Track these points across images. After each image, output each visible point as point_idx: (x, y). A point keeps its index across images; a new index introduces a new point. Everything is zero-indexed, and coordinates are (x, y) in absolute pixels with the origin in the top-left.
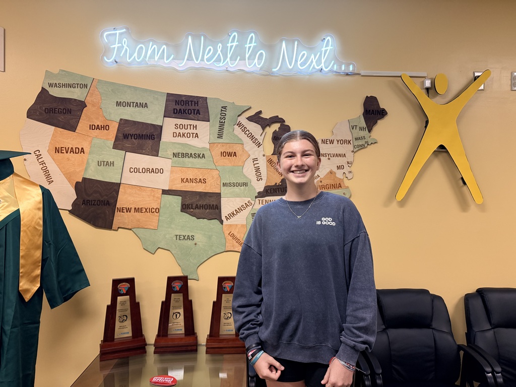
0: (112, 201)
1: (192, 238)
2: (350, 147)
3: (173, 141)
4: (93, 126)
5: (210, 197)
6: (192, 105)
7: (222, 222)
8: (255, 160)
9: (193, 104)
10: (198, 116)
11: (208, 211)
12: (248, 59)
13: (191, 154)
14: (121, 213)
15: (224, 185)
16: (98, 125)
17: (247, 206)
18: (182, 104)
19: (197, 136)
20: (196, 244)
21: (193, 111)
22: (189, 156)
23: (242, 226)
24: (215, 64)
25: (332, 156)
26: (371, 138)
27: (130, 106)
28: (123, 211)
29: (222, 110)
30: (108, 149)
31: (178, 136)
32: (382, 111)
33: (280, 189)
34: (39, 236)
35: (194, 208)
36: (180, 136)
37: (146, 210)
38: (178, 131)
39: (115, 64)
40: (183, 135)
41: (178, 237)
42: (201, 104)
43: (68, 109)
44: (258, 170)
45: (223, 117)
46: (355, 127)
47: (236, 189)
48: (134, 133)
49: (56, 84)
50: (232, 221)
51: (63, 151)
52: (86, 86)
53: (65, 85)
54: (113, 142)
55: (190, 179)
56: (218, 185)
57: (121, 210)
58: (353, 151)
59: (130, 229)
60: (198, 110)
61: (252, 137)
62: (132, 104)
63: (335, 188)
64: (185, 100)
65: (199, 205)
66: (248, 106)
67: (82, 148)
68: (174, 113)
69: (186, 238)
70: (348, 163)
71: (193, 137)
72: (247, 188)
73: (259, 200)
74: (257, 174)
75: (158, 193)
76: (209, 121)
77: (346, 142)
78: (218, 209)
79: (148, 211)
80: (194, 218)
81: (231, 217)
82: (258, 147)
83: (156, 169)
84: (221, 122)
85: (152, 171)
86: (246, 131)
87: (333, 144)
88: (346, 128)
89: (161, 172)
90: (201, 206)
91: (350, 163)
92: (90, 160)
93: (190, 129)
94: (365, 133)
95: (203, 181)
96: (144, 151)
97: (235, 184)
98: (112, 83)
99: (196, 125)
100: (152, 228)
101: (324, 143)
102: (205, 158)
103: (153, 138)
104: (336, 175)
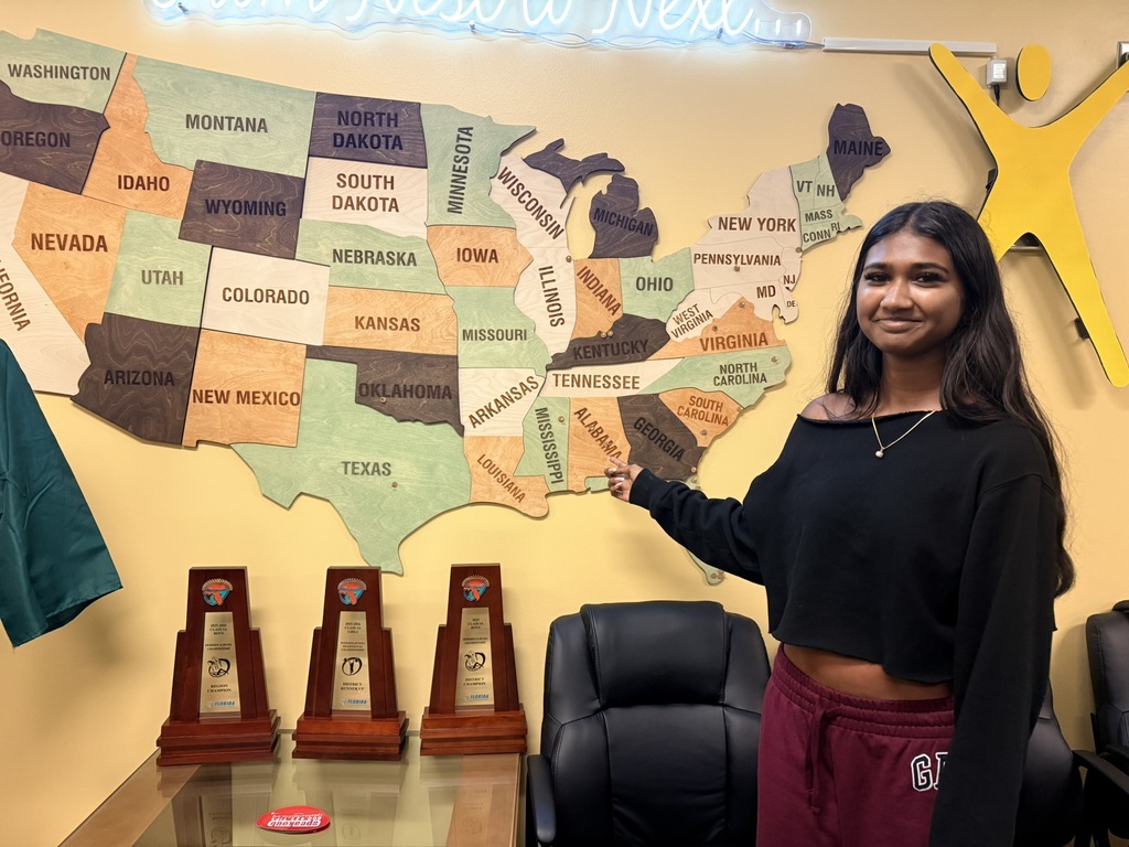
0: (179, 374)
1: (386, 469)
2: (793, 238)
3: (331, 220)
4: (129, 180)
5: (429, 365)
6: (380, 125)
7: (461, 430)
8: (546, 271)
9: (385, 122)
10: (397, 153)
11: (425, 401)
13: (380, 253)
14: (204, 404)
15: (467, 335)
16: (140, 178)
17: (525, 389)
18: (356, 122)
19: (394, 205)
20: (395, 485)
21: (383, 140)
22: (375, 258)
23: (514, 440)
24: (442, 15)
25: (745, 261)
26: (847, 214)
27: (222, 128)
28: (209, 399)
29: (459, 138)
30: (166, 239)
31: (347, 205)
32: (877, 143)
33: (609, 348)
35: (389, 393)
36: (352, 205)
37: (267, 397)
38: (345, 192)
39: (181, 16)
40: (360, 203)
41: (350, 466)
42: (405, 120)
43: (62, 134)
44: (552, 297)
45: (461, 155)
46: (806, 184)
47: (499, 347)
48: (233, 199)
49: (28, 66)
50: (489, 427)
51: (51, 245)
52: (106, 73)
53: (51, 72)
54: (179, 221)
55: (379, 319)
56: (450, 334)
57: (205, 397)
59: (228, 446)
60: (397, 137)
61: (538, 211)
62: (226, 121)
63: (750, 344)
64: (362, 110)
65: (401, 386)
66: (529, 127)
67: (101, 238)
68: (335, 145)
69: (370, 469)
70: (787, 280)
71: (384, 210)
72: (525, 343)
73: (557, 376)
74: (551, 309)
75: (296, 353)
76: (426, 167)
77: (783, 225)
78: (450, 398)
79: (272, 401)
80: (390, 420)
81: (484, 417)
82: (555, 237)
83: (290, 291)
84: (457, 168)
85: (279, 298)
86: (523, 195)
87: (747, 229)
88: (784, 188)
89: (304, 300)
90: (408, 388)
91: (791, 279)
92: (122, 270)
93: (377, 187)
94: (833, 201)
95: (412, 325)
96: (258, 245)
97: (495, 334)
98: (174, 68)
99: (392, 178)
100: (283, 442)
101: (725, 228)
102: (415, 264)
103: (281, 212)
104: (756, 312)
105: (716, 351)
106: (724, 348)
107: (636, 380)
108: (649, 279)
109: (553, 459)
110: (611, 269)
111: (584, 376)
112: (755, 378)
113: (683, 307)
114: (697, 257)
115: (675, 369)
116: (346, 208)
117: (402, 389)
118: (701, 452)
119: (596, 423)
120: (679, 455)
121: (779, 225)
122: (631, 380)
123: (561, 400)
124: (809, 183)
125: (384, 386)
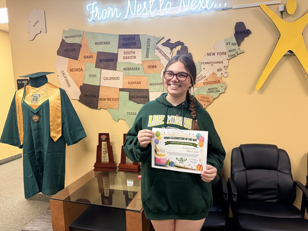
0: (96, 95)
1: (135, 114)
3: (123, 62)
4: (86, 57)
5: (143, 91)
9: (132, 40)
10: (135, 46)
11: (142, 99)
12: (161, 8)
13: (133, 68)
14: (101, 101)
15: (151, 84)
16: (88, 56)
18: (127, 40)
19: (135, 57)
21: (132, 43)
24: (143, 14)
25: (214, 63)
27: (102, 44)
29: (148, 41)
30: (93, 68)
34: (60, 112)
35: (135, 98)
37: (112, 99)
38: (125, 56)
39: (94, 22)
40: (128, 58)
42: (136, 39)
43: (74, 49)
45: (148, 45)
47: (157, 87)
48: (104, 59)
49: (68, 36)
51: (73, 71)
52: (81, 36)
53: (72, 37)
54: (95, 64)
55: (133, 82)
56: (147, 84)
57: (101, 99)
58: (227, 59)
59: (106, 109)
60: (135, 43)
61: (165, 55)
63: (216, 83)
64: (128, 37)
66: (163, 37)
67: (82, 69)
68: (123, 46)
69: (132, 114)
70: (225, 67)
71: (133, 59)
75: (117, 90)
76: (141, 48)
78: (147, 98)
79: (114, 100)
80: (136, 103)
83: (116, 77)
84: (147, 48)
85: (114, 79)
87: (214, 55)
88: (223, 44)
89: (119, 79)
92: (85, 75)
93: (132, 54)
94: (236, 47)
95: (139, 83)
96: (109, 68)
97: (156, 84)
98: (92, 33)
99: (134, 51)
100: (116, 108)
101: (209, 55)
102: (139, 70)
103: (113, 61)
104: (217, 75)
105: (207, 85)
106: (209, 84)
112: (217, 91)
113: (199, 75)
114: (202, 63)
115: (198, 90)
116: (126, 59)
117: (138, 97)
121: (222, 54)
124: (229, 43)
125: (134, 96)
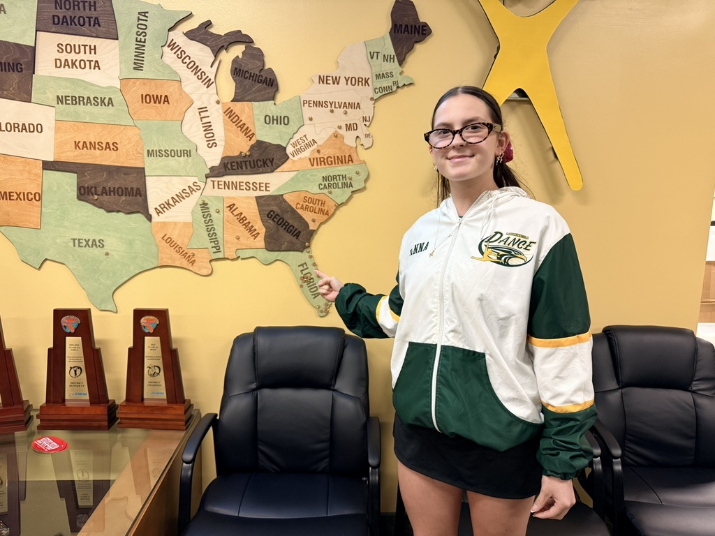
1: (101, 243)
2: (368, 91)
3: (55, 75)
5: (126, 174)
6: (84, 10)
7: (149, 218)
8: (203, 110)
9: (87, 8)
10: (97, 29)
11: (123, 198)
15: (150, 153)
17: (192, 191)
18: (68, 7)
20: (107, 254)
21: (87, 20)
22: (85, 101)
23: (186, 224)
25: (337, 106)
26: (404, 75)
29: (139, 19)
31: (65, 65)
32: (423, 26)
33: (248, 163)
35: (99, 193)
36: (68, 65)
37: (18, 195)
38: (63, 56)
40: (74, 64)
41: (77, 241)
42: (101, 6)
44: (208, 128)
45: (141, 31)
46: (375, 54)
47: (172, 162)
50: (167, 216)
55: (90, 143)
56: (139, 153)
58: (372, 99)
60: (96, 18)
61: (196, 69)
63: (342, 162)
65: (107, 188)
66: (187, 12)
68: (54, 24)
69: (90, 243)
70: (364, 119)
71: (90, 68)
72: (190, 159)
73: (213, 181)
74: (207, 136)
75: (36, 166)
76: (117, 39)
77: (361, 82)
78: (141, 196)
79: (22, 199)
80: (102, 211)
81: (165, 209)
82: (208, 87)
83: (29, 124)
84: (139, 40)
85: (22, 129)
86: (185, 58)
87: (338, 84)
88: (361, 57)
89: (40, 130)
90: (112, 190)
91: (368, 119)
93: (85, 53)
94: (393, 66)
95: (113, 147)
96: (5, 93)
97: (169, 153)
99: (95, 46)
100: (32, 226)
101: (323, 83)
102: (113, 105)
103: (20, 70)
104: (345, 141)
105: (319, 167)
106: (325, 164)
107: (268, 185)
108: (273, 117)
109: (214, 237)
110: (247, 110)
111: (232, 182)
112: (345, 185)
113: (297, 137)
114: (305, 102)
115: (293, 179)
116: (64, 67)
117: (108, 190)
118: (312, 233)
119: (241, 214)
120: (297, 235)
121: (359, 81)
122: (264, 185)
123: (217, 198)
124: (377, 53)
125: (95, 188)
